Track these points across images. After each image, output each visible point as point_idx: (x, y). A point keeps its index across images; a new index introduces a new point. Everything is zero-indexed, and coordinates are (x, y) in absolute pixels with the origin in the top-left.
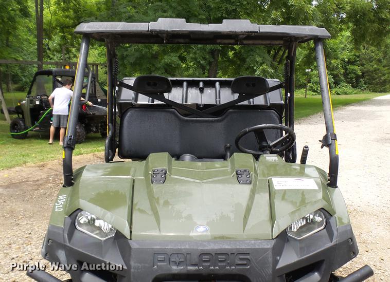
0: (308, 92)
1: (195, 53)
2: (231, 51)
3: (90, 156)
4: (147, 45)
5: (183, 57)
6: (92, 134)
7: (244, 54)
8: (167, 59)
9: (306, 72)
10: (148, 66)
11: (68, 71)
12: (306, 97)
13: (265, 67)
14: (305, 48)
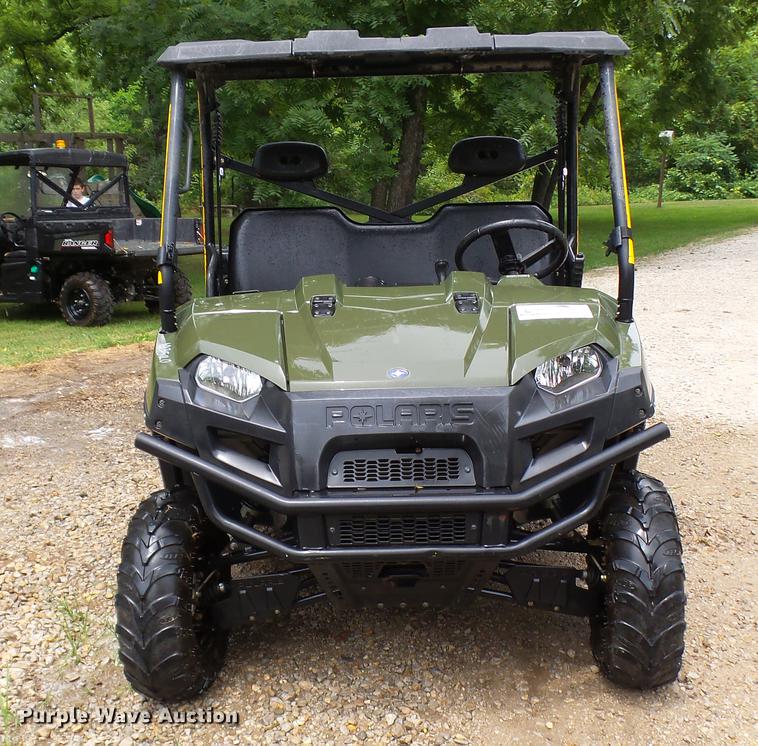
0: (666, 193)
1: (365, 98)
2: (458, 89)
3: (132, 349)
4: (244, 81)
5: (337, 108)
6: (127, 304)
7: (490, 96)
8: (294, 116)
9: (659, 139)
10: (251, 134)
11: (63, 154)
12: (659, 205)
13: (542, 125)
14: (655, 71)
